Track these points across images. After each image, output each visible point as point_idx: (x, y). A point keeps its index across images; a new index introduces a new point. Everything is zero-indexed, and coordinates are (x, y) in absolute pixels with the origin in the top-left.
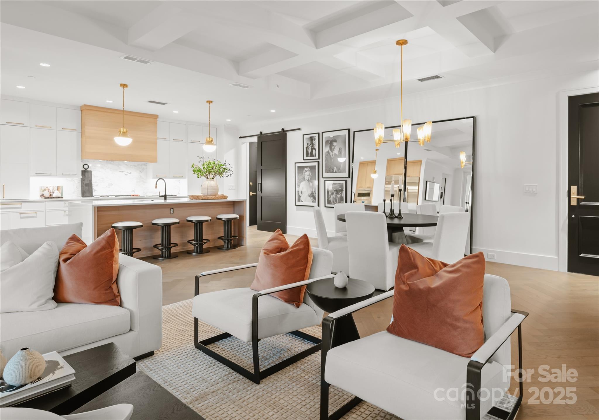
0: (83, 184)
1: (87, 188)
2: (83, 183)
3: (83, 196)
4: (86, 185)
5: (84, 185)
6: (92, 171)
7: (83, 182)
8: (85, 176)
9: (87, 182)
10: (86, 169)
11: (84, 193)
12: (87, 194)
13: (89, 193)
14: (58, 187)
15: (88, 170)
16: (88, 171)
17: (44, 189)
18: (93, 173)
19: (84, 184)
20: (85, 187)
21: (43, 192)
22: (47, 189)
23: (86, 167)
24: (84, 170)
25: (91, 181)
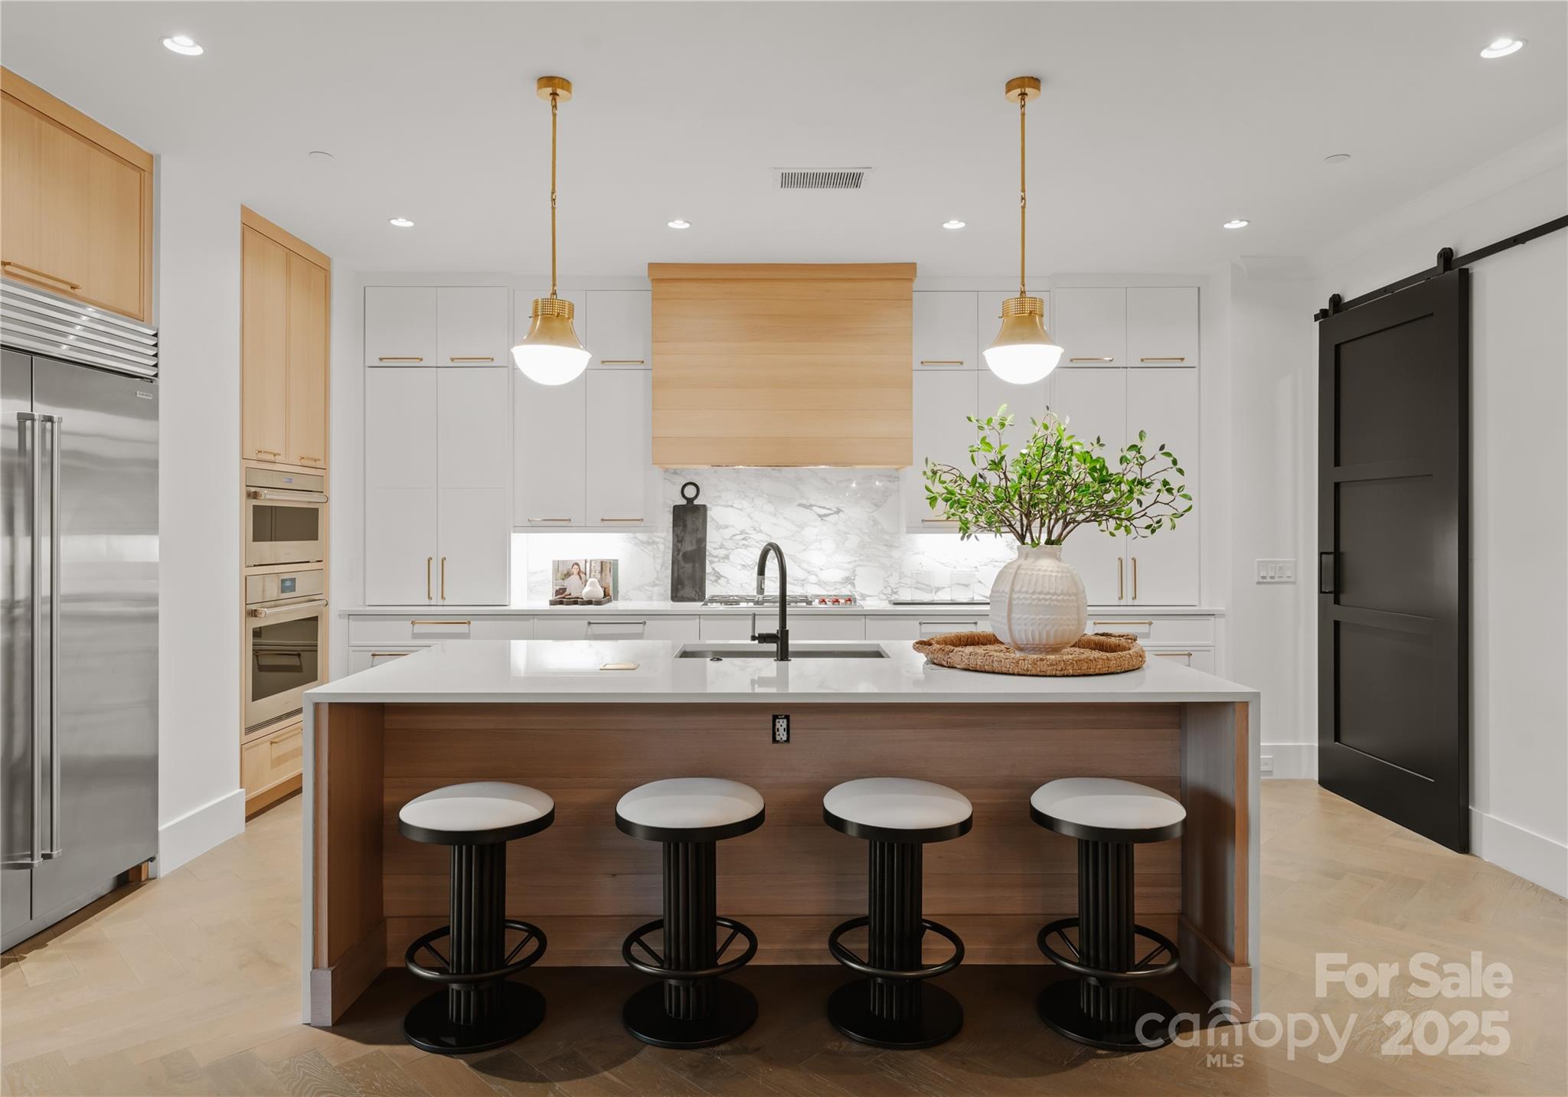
0: (678, 555)
1: (688, 566)
2: (679, 551)
3: (676, 597)
4: (687, 557)
5: (680, 557)
6: (708, 505)
7: (680, 545)
8: (685, 526)
9: (689, 546)
10: (690, 501)
11: (680, 586)
12: (688, 591)
13: (694, 587)
14: (602, 562)
15: (696, 502)
16: (696, 505)
17: (566, 572)
18: (709, 513)
19: (681, 554)
20: (682, 563)
21: (563, 579)
22: (575, 570)
23: (690, 492)
24: (684, 502)
25: (701, 542)
